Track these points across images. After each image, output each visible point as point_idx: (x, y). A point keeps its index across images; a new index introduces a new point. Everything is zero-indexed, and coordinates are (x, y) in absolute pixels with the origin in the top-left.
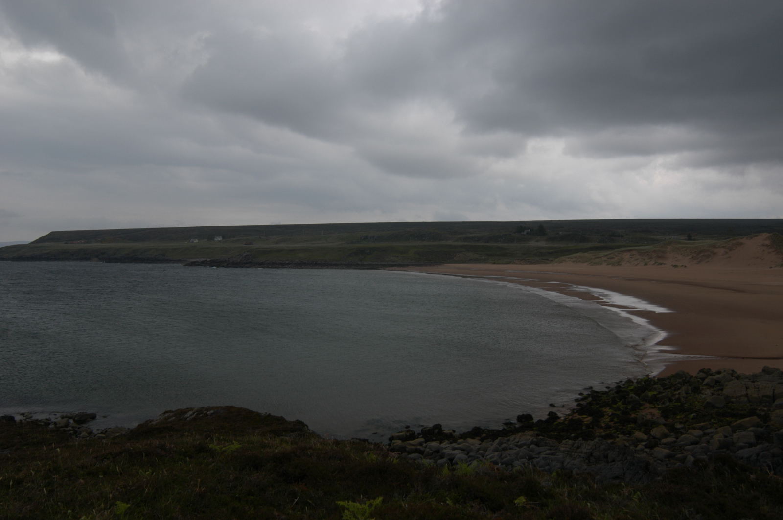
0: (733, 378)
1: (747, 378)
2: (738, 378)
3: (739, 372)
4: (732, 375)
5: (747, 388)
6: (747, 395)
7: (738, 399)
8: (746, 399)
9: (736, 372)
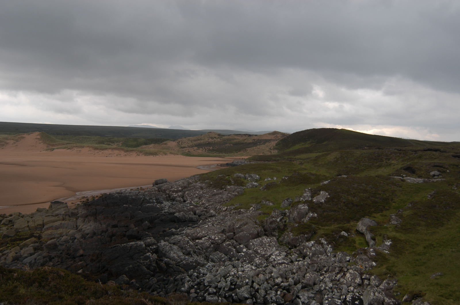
0: (20, 217)
1: (28, 216)
2: (23, 217)
3: (23, 213)
4: (19, 216)
5: (28, 222)
6: (28, 226)
7: (23, 229)
8: (28, 229)
9: (22, 214)
